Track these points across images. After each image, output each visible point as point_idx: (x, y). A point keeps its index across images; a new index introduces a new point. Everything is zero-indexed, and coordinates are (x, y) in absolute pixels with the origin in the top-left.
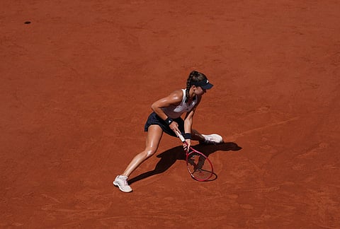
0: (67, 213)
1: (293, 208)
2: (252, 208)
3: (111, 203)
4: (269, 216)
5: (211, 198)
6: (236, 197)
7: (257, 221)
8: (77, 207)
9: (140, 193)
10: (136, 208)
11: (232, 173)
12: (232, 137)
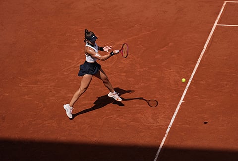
0: (33, 87)
1: (155, 79)
2: (134, 80)
3: (57, 81)
4: (143, 84)
5: (111, 75)
6: (124, 74)
7: (137, 87)
8: (39, 83)
9: (73, 75)
10: (71, 82)
11: (122, 61)
12: (121, 42)
